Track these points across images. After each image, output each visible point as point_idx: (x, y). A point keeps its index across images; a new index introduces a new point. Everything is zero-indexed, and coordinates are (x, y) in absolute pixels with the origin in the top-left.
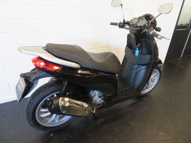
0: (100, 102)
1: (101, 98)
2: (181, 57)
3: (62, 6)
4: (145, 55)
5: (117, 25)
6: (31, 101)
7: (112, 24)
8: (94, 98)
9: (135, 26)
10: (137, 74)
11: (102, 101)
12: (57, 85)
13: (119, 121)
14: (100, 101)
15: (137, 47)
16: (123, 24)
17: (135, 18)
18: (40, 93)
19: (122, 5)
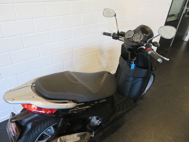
0: (98, 124)
1: (99, 119)
2: (171, 46)
3: (46, 17)
4: (141, 69)
5: (111, 36)
6: (26, 140)
7: (105, 34)
8: (92, 121)
9: (131, 41)
10: (132, 86)
11: (100, 122)
12: (52, 120)
13: (116, 133)
14: (98, 122)
15: (133, 61)
16: (117, 35)
17: (130, 30)
18: (35, 131)
19: (115, 16)
